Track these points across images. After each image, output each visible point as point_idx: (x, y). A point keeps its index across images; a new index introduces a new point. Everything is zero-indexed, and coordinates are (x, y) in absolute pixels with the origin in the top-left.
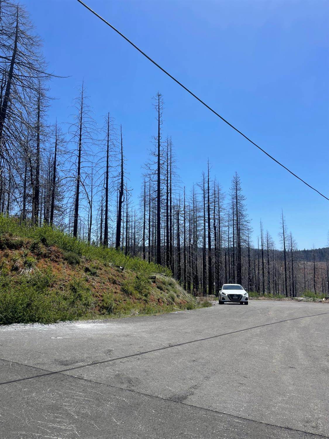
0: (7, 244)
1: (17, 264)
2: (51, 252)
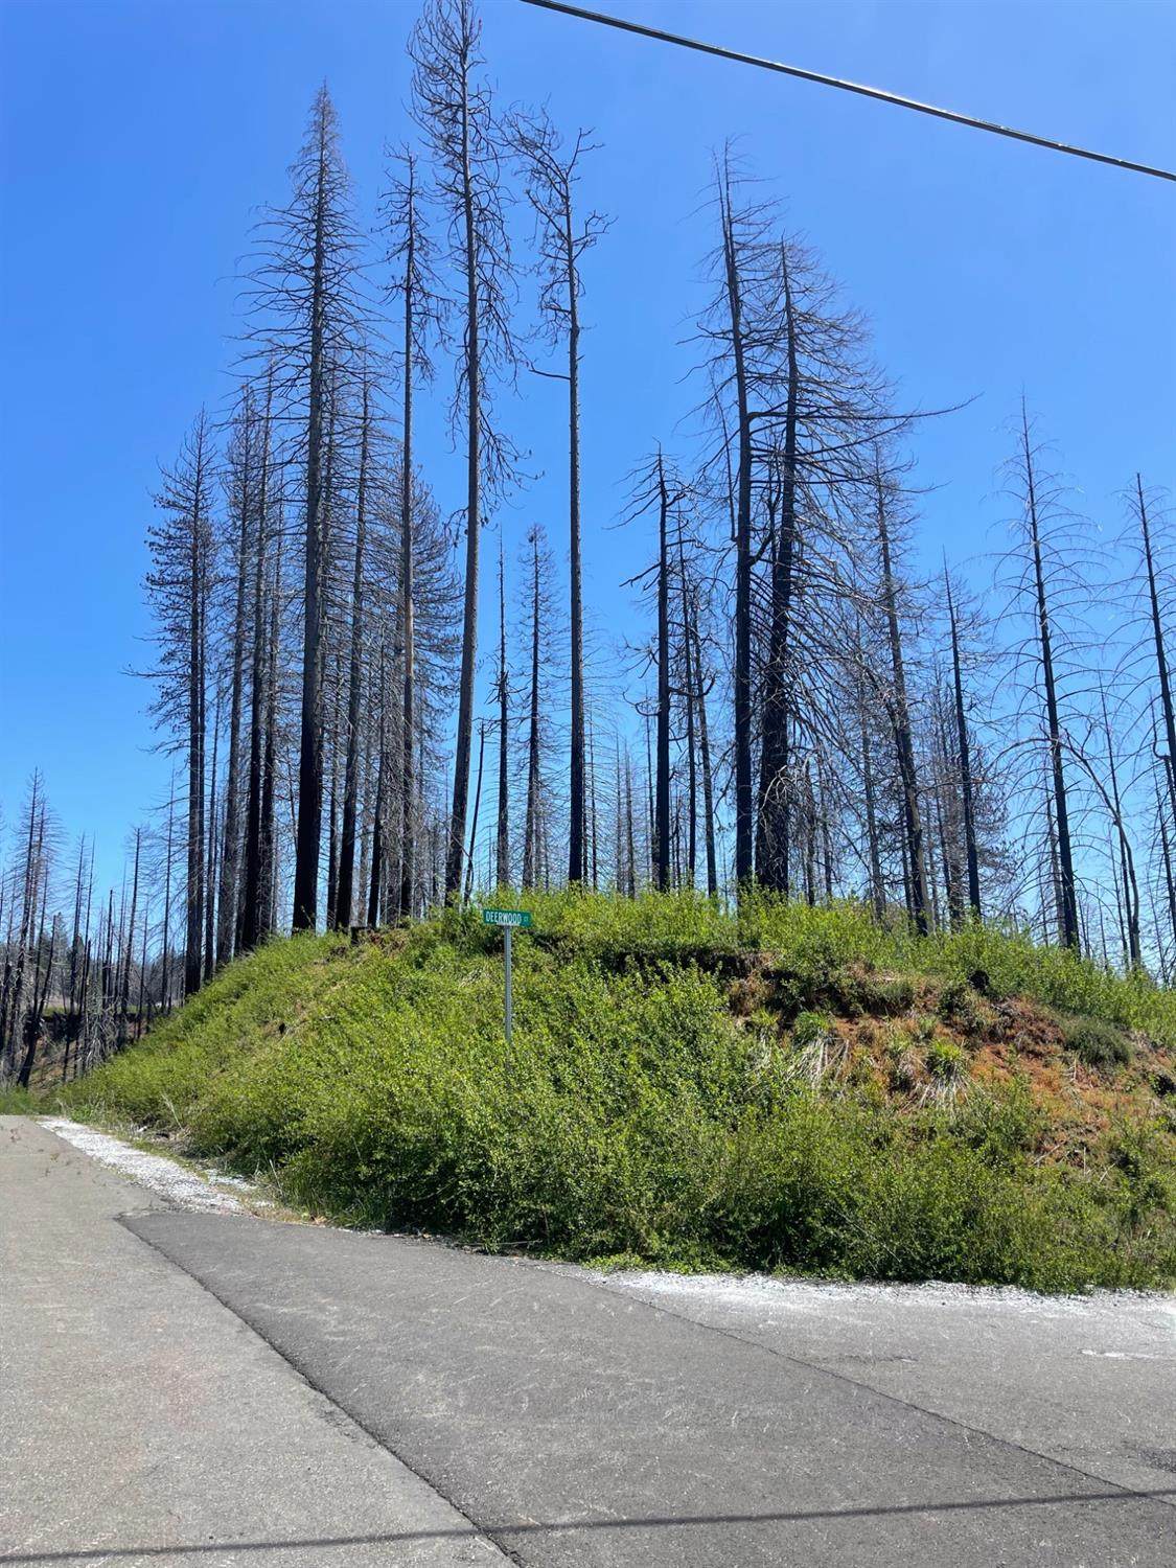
0: (862, 999)
1: (906, 1067)
2: (1013, 1021)
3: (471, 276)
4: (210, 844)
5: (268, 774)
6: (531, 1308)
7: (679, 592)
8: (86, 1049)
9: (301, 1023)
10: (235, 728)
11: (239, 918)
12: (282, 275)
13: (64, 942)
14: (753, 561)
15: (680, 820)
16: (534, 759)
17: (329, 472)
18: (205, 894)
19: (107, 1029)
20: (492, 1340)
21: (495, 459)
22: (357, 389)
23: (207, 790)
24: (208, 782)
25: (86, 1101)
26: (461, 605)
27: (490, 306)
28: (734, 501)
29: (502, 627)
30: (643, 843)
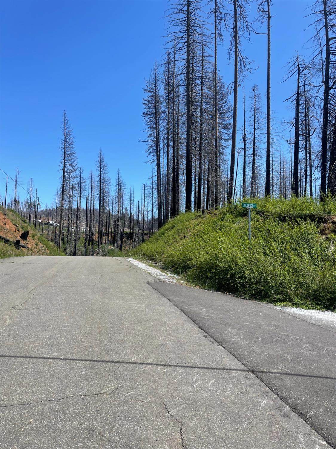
3: (235, 5)
4: (163, 188)
5: (177, 168)
6: (259, 314)
7: (303, 102)
8: (135, 242)
9: (190, 235)
10: (168, 155)
11: (171, 208)
12: (177, 14)
13: (128, 214)
14: (330, 89)
15: (301, 177)
16: (254, 160)
17: (192, 76)
18: (162, 201)
19: (139, 237)
20: (249, 322)
21: (243, 65)
22: (200, 48)
23: (162, 173)
24: (161, 171)
25: (136, 254)
26: (232, 113)
27: (241, 13)
28: (323, 69)
29: (244, 119)
30: (289, 184)
